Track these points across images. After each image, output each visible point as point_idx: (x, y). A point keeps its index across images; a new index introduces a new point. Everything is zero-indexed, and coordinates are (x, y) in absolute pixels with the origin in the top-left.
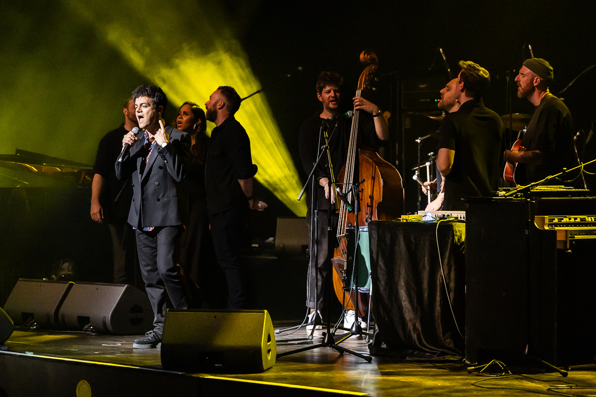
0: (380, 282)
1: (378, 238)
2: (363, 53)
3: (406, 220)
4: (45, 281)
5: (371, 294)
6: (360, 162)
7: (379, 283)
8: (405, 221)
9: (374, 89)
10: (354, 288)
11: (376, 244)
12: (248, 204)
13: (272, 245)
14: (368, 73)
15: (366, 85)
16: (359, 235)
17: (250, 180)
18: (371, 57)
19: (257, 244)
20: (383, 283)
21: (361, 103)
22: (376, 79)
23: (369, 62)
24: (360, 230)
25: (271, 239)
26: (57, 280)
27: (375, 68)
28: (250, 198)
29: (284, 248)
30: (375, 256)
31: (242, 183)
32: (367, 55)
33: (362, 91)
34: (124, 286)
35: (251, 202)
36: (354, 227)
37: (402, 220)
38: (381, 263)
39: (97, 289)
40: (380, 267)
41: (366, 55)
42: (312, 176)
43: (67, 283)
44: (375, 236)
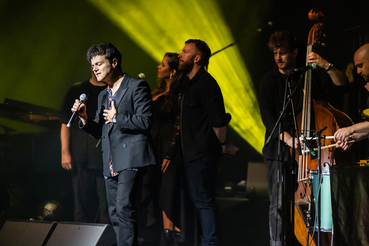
0: (341, 222)
1: (338, 181)
2: (311, 11)
3: (365, 165)
4: (31, 221)
5: (333, 233)
6: (315, 111)
7: (339, 223)
8: (363, 165)
9: (323, 44)
10: (317, 227)
11: (337, 187)
12: (221, 149)
13: (244, 188)
14: (317, 30)
15: (316, 41)
16: (323, 178)
17: (224, 128)
18: (318, 15)
19: (229, 186)
20: (343, 223)
21: (315, 57)
22: (324, 35)
23: (317, 19)
24: (323, 174)
25: (243, 182)
26: (43, 220)
27: (322, 25)
28: (224, 144)
29: (254, 190)
30: (335, 197)
31: (217, 131)
32: (316, 13)
33: (312, 46)
34: (104, 226)
35: (224, 147)
36: (317, 171)
37: (361, 165)
38: (341, 204)
39: (79, 228)
40: (341, 208)
41: (314, 14)
42: (278, 124)
43: (51, 223)
44: (336, 180)
